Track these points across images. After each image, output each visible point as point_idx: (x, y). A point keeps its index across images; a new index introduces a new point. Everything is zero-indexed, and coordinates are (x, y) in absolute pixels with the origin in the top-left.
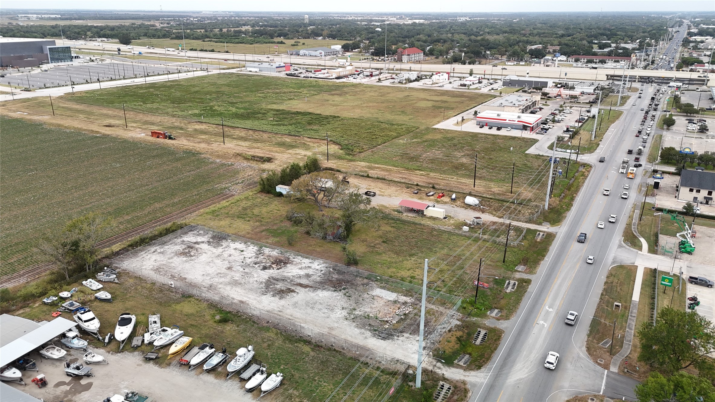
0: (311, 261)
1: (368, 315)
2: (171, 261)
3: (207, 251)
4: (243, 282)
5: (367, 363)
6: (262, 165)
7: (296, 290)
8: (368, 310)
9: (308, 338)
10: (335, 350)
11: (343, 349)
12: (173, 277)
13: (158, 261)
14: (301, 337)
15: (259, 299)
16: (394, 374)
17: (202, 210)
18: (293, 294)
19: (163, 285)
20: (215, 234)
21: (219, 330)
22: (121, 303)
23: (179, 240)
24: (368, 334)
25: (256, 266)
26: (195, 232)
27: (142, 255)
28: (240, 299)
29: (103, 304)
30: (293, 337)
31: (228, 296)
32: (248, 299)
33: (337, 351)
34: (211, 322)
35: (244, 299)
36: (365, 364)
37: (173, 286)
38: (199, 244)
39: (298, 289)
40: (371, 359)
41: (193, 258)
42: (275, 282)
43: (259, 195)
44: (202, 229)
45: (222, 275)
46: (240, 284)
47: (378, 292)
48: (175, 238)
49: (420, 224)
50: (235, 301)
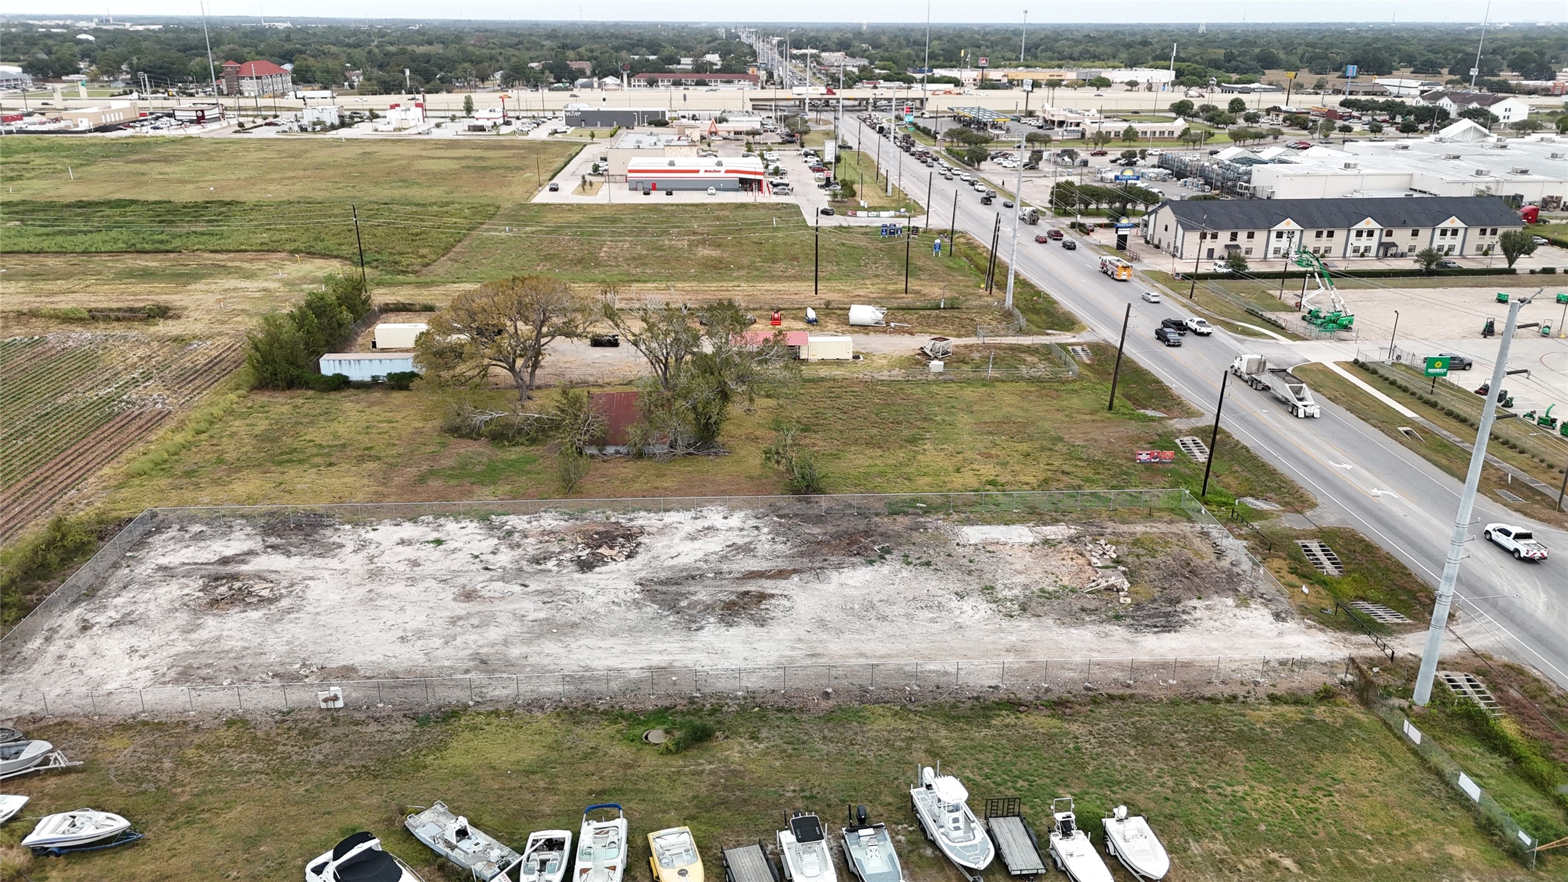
0: (692, 513)
1: (1042, 590)
2: (203, 634)
3: (310, 573)
4: (576, 619)
5: (1235, 697)
6: (152, 329)
7: (770, 591)
8: (1021, 579)
9: (1002, 695)
10: (1111, 697)
11: (1129, 686)
12: (288, 678)
13: (152, 650)
14: (977, 698)
15: (696, 644)
16: (1326, 696)
17: (107, 470)
18: (773, 601)
19: (284, 714)
20: (262, 522)
21: (712, 772)
22: (190, 834)
23: (143, 570)
24: (1119, 632)
25: (551, 564)
26: (172, 533)
27: (40, 651)
28: (645, 664)
29: (99, 863)
30: (954, 706)
31: (587, 669)
32: (670, 658)
33: (1122, 698)
34: (650, 760)
35: (657, 660)
36: (1228, 701)
37: (340, 704)
38: (243, 562)
39: (769, 586)
40: (1223, 682)
41: (285, 603)
42: (674, 588)
43: (261, 398)
44: (193, 519)
45: (475, 621)
46: (574, 625)
47: (973, 534)
48: (116, 566)
49: (823, 379)
50: (633, 674)
